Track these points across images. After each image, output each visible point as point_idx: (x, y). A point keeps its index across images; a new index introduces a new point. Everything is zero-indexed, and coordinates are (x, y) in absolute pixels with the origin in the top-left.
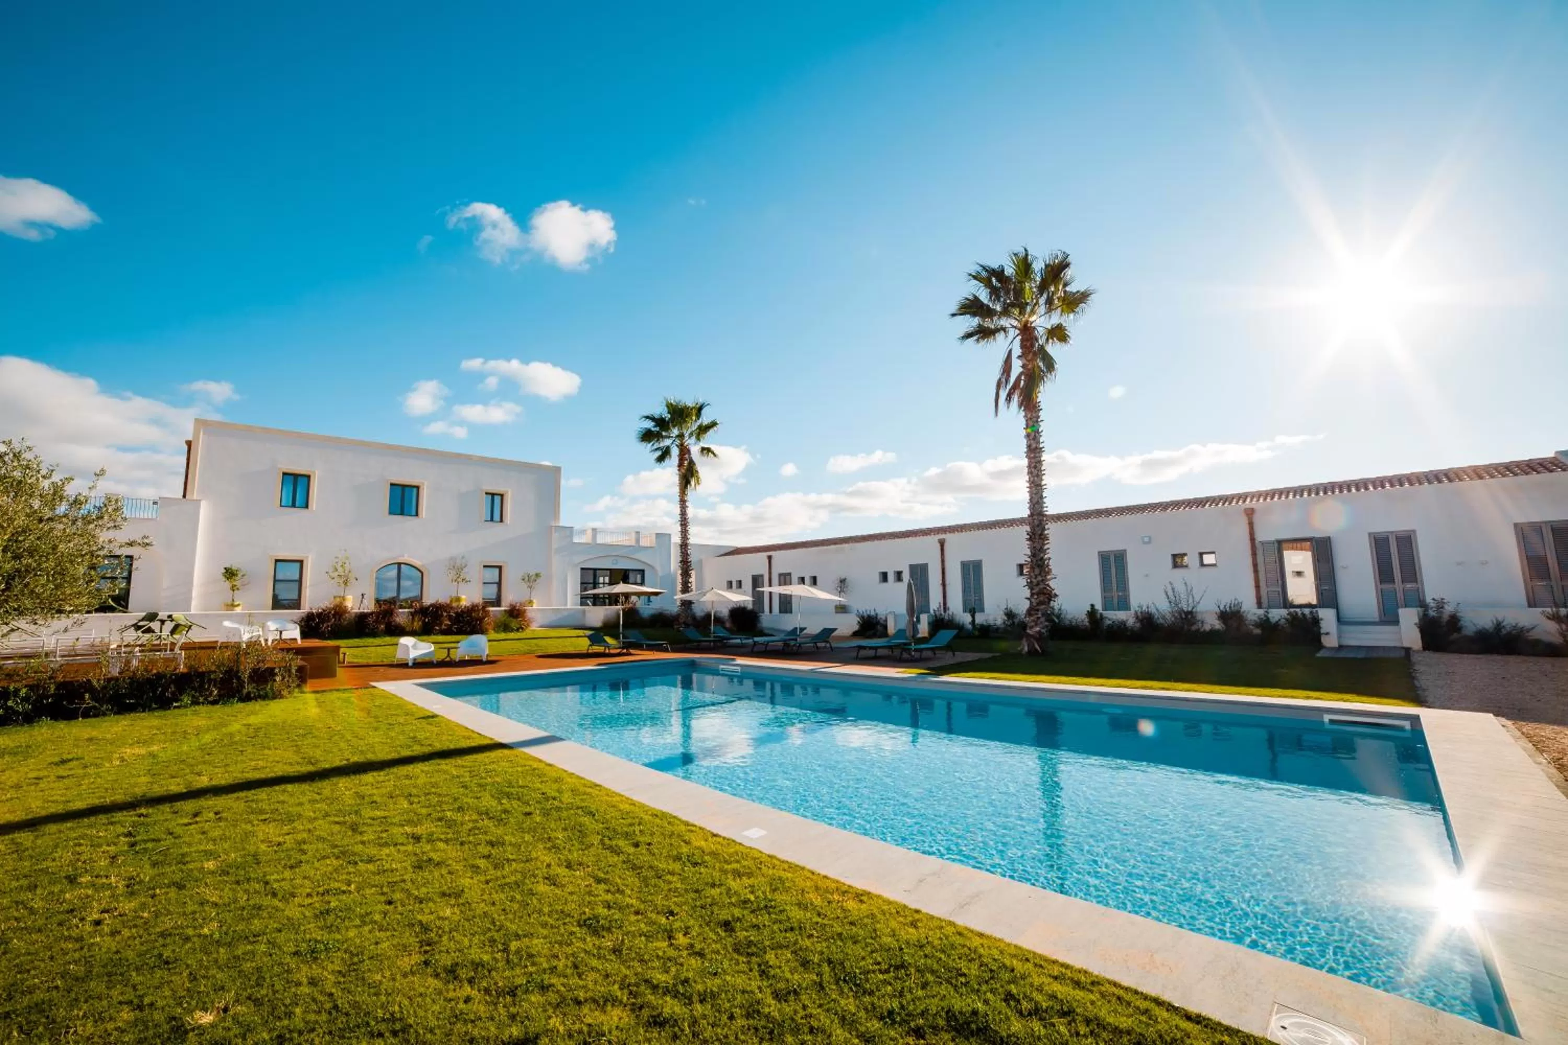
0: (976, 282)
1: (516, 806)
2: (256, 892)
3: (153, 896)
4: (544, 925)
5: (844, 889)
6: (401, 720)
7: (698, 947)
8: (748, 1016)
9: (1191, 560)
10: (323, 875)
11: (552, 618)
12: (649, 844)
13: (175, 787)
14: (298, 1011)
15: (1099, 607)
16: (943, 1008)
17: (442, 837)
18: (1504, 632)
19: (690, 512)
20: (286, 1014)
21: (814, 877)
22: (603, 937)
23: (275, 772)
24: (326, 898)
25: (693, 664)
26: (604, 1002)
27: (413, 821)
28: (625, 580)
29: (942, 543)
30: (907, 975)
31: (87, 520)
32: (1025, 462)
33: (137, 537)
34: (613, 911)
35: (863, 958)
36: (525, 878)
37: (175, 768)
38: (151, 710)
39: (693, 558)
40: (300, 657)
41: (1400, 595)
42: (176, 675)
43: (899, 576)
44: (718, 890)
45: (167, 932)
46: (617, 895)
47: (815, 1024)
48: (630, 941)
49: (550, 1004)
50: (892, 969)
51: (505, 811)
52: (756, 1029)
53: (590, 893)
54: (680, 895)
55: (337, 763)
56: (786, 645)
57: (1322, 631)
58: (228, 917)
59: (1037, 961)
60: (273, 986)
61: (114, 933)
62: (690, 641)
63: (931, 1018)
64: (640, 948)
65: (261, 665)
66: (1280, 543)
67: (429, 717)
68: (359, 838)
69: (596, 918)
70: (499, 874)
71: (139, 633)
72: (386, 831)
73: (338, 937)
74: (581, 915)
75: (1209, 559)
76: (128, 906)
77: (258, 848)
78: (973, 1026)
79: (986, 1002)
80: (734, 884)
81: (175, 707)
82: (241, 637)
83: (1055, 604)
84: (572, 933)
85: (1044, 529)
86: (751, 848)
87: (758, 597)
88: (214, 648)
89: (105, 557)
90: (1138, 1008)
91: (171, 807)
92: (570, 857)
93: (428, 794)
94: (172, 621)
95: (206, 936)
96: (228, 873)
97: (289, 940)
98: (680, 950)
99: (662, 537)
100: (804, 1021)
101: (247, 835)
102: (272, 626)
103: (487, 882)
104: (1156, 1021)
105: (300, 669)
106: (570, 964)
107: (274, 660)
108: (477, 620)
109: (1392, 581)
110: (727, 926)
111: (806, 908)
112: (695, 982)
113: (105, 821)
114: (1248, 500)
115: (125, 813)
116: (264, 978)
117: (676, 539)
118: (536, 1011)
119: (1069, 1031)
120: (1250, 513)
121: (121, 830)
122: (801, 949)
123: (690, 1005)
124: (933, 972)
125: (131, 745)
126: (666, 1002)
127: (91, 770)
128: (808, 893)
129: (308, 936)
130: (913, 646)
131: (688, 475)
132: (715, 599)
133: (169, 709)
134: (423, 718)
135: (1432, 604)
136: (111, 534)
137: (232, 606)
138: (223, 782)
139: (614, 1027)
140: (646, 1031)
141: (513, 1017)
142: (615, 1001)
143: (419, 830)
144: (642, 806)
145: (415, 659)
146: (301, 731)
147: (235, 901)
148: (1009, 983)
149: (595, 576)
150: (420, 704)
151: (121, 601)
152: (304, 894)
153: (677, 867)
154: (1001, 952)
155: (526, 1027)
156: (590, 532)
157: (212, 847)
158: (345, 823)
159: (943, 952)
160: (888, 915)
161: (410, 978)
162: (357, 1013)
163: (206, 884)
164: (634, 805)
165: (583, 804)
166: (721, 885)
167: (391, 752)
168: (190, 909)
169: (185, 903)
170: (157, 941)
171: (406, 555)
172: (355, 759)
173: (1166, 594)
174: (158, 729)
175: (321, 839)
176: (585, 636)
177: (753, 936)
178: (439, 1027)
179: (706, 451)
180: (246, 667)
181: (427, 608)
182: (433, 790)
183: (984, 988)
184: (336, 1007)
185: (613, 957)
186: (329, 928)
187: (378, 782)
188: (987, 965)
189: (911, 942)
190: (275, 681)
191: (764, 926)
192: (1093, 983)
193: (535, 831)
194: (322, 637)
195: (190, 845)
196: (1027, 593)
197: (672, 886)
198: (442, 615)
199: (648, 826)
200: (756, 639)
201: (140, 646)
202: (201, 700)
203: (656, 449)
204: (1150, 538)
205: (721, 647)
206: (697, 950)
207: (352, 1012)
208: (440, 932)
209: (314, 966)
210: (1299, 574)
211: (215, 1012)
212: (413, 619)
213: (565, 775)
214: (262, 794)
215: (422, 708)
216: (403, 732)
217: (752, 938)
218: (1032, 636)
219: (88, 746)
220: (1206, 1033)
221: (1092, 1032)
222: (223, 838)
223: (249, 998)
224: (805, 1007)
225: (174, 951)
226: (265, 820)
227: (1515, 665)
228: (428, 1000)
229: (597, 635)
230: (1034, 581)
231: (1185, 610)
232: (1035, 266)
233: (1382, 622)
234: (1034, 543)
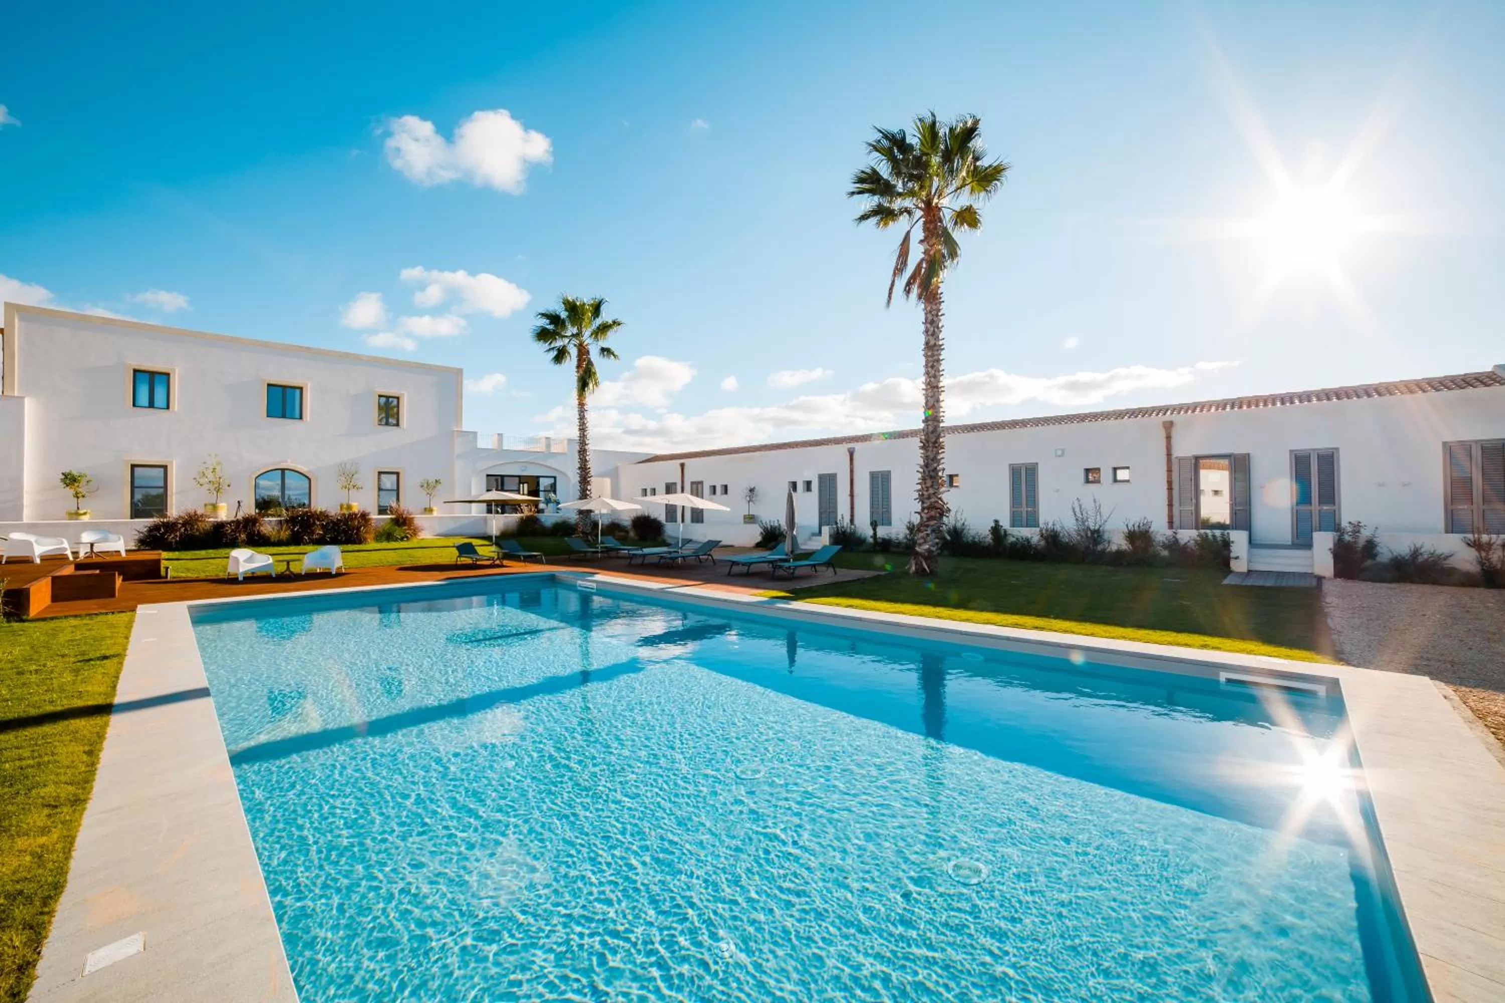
0: (878, 154)
9: (1106, 476)
11: (450, 526)
15: (1005, 523)
18: (1420, 559)
29: (852, 453)
39: (591, 464)
41: (1316, 518)
43: (808, 485)
57: (1232, 555)
66: (1197, 458)
75: (1122, 475)
83: (950, 519)
85: (939, 439)
87: (670, 508)
99: (565, 443)
109: (1310, 503)
114: (1169, 413)
120: (1169, 426)
131: (586, 376)
135: (1349, 529)
137: (76, 514)
145: (247, 574)
149: (502, 483)
156: (495, 438)
171: (289, 460)
173: (1074, 509)
179: (606, 351)
181: (297, 517)
198: (314, 523)
203: (552, 349)
204: (1063, 451)
210: (1215, 492)
212: (280, 529)
218: (921, 555)
230: (925, 493)
231: (1092, 528)
232: (941, 134)
233: (1295, 546)
234: (927, 451)
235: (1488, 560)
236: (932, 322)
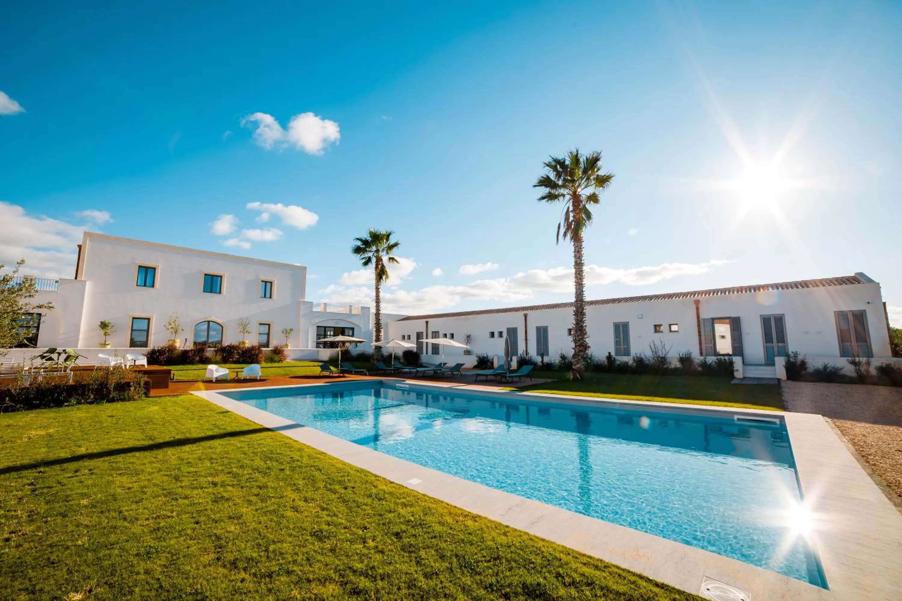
0: (549, 168)
1: (275, 465)
2: (113, 518)
3: (46, 522)
4: (290, 535)
5: (465, 514)
6: (207, 414)
7: (380, 547)
8: (409, 588)
9: (665, 328)
10: (156, 507)
11: (299, 355)
12: (353, 488)
13: (63, 455)
14: (137, 590)
15: (613, 354)
16: (520, 582)
17: (231, 483)
18: (828, 370)
19: (381, 295)
20: (129, 592)
21: (449, 507)
22: (325, 542)
23: (128, 445)
24: (158, 520)
25: (381, 383)
26: (324, 581)
27: (213, 474)
28: (343, 333)
29: (526, 316)
30: (500, 563)
31: (11, 291)
32: (573, 271)
33: (44, 302)
34: (331, 527)
35: (476, 554)
36: (279, 507)
37: (64, 443)
38: (50, 407)
39: (382, 322)
40: (146, 376)
41: (776, 349)
42: (68, 386)
43: (501, 334)
44: (393, 515)
45: (54, 544)
46: (334, 518)
47: (447, 592)
48: (340, 545)
49: (292, 582)
50: (492, 560)
51: (269, 468)
52: (413, 595)
53: (318, 517)
54: (371, 517)
55: (167, 439)
56: (435, 372)
57: (735, 369)
58: (95, 533)
59: (575, 555)
60: (122, 575)
61: (17, 546)
62: (379, 369)
63: (514, 588)
64: (346, 549)
65: (122, 380)
66: (713, 319)
67: (224, 412)
68: (179, 484)
69: (321, 531)
70: (264, 505)
71: (44, 361)
72: (196, 480)
73: (165, 544)
74: (312, 529)
75: (674, 328)
76: (28, 529)
77: (116, 491)
78: (538, 592)
79: (545, 578)
80: (403, 511)
81: (66, 406)
82: (110, 364)
83: (589, 352)
84: (306, 540)
85: (583, 309)
86: (412, 490)
87: (420, 345)
88: (93, 370)
89: (23, 314)
90: (630, 580)
91: (61, 467)
92: (306, 495)
93: (223, 458)
94: (66, 353)
95: (79, 546)
96: (96, 506)
97: (133, 547)
98: (370, 550)
99: (365, 309)
100: (441, 590)
101: (109, 483)
102: (130, 357)
103: (257, 510)
104: (639, 588)
105: (146, 383)
106: (304, 558)
107: (130, 377)
108: (254, 355)
109: (772, 342)
110: (397, 535)
111: (443, 525)
112: (378, 568)
113: (16, 476)
114: (696, 295)
115: (30, 471)
116: (116, 570)
117: (373, 310)
118: (284, 586)
119: (591, 594)
120: (697, 302)
121: (26, 481)
122: (440, 548)
123: (375, 581)
124: (515, 561)
125: (36, 429)
126: (361, 580)
127: (8, 445)
128: (445, 516)
129: (145, 544)
130: (508, 375)
131: (381, 273)
132: (395, 345)
133: (62, 406)
134: (221, 413)
135: (792, 355)
136: (27, 300)
137: (105, 345)
138: (95, 451)
139: (330, 595)
140: (349, 597)
141: (270, 590)
142: (331, 580)
143: (216, 480)
144: (349, 465)
145: (216, 378)
146: (145, 420)
147: (100, 523)
148: (559, 567)
149: (325, 331)
150: (219, 405)
151: (33, 341)
152: (144, 519)
153: (369, 501)
154: (554, 550)
155: (278, 596)
156: (322, 306)
157: (86, 491)
158: (171, 475)
159: (522, 550)
160: (490, 529)
161: (208, 568)
162: (174, 590)
163: (81, 513)
164: (345, 465)
165: (315, 464)
166: (395, 511)
167: (200, 433)
168: (70, 529)
169: (67, 526)
170: (47, 550)
171: (213, 316)
172: (178, 437)
173: (650, 346)
174: (54, 419)
175: (155, 485)
176: (319, 366)
177: (413, 541)
178: (225, 597)
179: (391, 259)
180: (112, 382)
181: (225, 348)
182: (226, 455)
183: (544, 570)
184: (161, 587)
185: (330, 554)
186: (159, 539)
187: (192, 451)
188: (546, 557)
189: (504, 544)
190: (130, 390)
191: (419, 535)
192: (605, 567)
193: (286, 480)
194: (160, 364)
195: (72, 490)
196: (573, 345)
197: (366, 512)
198: (234, 352)
199: (353, 477)
200: (418, 369)
201: (44, 368)
202: (83, 401)
203: (363, 258)
204: (642, 315)
205: (398, 373)
206: (380, 549)
207: (171, 590)
208: (227, 540)
209: (148, 562)
210: (723, 337)
211: (83, 593)
212: (216, 354)
213: (304, 447)
214: (120, 458)
215: (221, 407)
216: (208, 421)
217: (412, 542)
218: (575, 370)
219: (6, 430)
220: (666, 593)
221: (604, 595)
222: (94, 485)
223: (106, 583)
224: (442, 582)
225: (58, 556)
226: (121, 474)
227: (834, 388)
228: (219, 581)
229: (325, 365)
230: (577, 338)
231: (661, 356)
232: (581, 160)
233: (766, 364)
234: (577, 317)
235: (860, 370)
236: (578, 252)
